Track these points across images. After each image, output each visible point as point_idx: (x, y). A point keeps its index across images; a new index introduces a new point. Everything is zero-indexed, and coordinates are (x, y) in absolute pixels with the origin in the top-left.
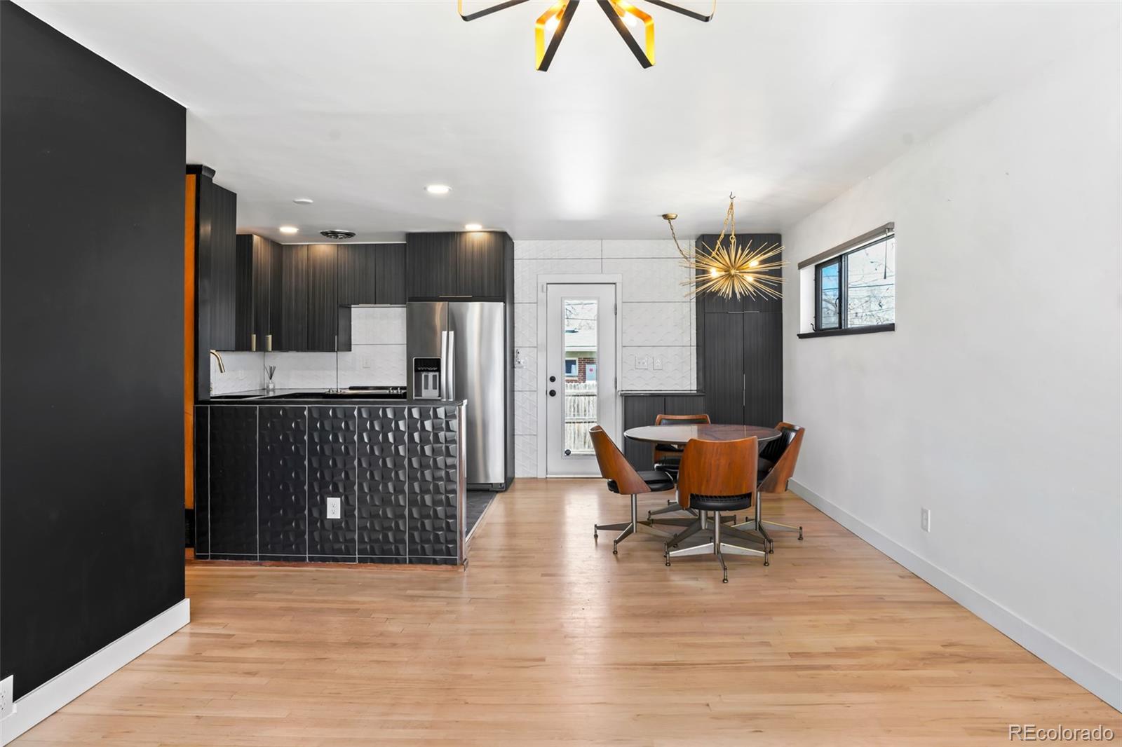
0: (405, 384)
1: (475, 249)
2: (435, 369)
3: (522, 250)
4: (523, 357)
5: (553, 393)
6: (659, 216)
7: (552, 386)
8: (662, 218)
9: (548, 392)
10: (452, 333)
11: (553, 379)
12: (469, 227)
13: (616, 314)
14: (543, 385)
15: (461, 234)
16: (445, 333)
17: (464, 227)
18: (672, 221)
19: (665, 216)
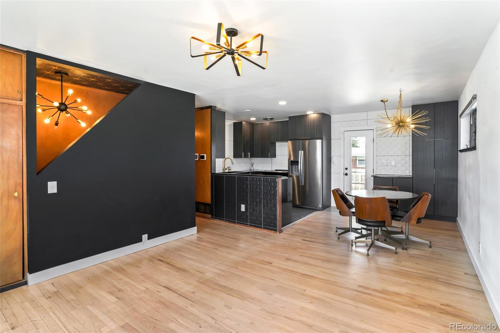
0: (287, 169)
1: (312, 120)
2: (297, 164)
3: (334, 118)
4: (334, 159)
5: (346, 174)
6: (380, 101)
7: (346, 172)
8: (381, 102)
9: (345, 174)
10: (303, 152)
11: (346, 169)
12: (308, 113)
13: (373, 142)
14: (342, 171)
15: (307, 115)
16: (300, 152)
17: (306, 113)
18: (385, 103)
19: (382, 101)
